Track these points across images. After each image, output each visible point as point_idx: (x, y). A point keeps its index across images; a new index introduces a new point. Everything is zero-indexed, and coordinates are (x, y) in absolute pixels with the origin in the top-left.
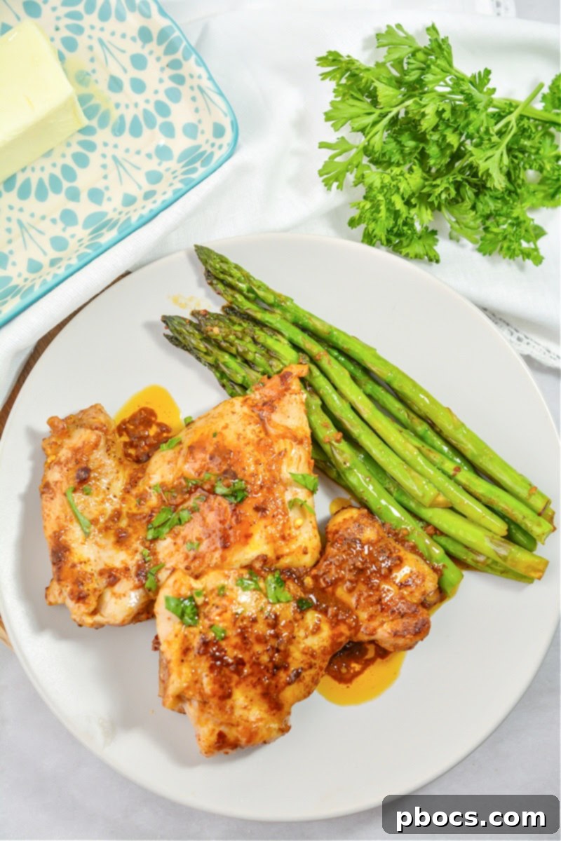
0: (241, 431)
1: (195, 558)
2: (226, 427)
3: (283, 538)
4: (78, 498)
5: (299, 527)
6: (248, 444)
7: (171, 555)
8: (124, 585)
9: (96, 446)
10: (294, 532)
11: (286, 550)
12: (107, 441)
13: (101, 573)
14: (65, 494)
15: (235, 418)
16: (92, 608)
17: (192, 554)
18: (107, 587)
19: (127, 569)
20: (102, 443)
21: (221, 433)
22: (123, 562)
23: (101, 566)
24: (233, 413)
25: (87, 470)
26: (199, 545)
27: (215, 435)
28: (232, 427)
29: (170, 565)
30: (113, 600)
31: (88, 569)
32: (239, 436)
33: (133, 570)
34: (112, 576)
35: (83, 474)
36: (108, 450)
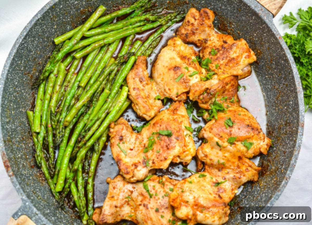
0: (168, 117)
1: (159, 156)
2: (164, 117)
3: (185, 146)
4: (121, 145)
5: (189, 143)
6: (171, 120)
7: (152, 156)
8: (140, 168)
9: (123, 129)
10: (188, 144)
11: (186, 149)
12: (126, 127)
13: (132, 165)
14: (117, 145)
15: (166, 114)
16: (132, 175)
17: (158, 154)
18: (134, 169)
19: (140, 162)
20: (125, 128)
21: (162, 119)
22: (138, 161)
23: (132, 163)
24: (165, 113)
25: (122, 136)
26: (160, 151)
27: (161, 119)
28: (165, 116)
29: (152, 159)
30: (138, 172)
31: (128, 164)
32: (168, 119)
33: (141, 162)
34: (136, 165)
35: (121, 138)
36: (127, 130)
